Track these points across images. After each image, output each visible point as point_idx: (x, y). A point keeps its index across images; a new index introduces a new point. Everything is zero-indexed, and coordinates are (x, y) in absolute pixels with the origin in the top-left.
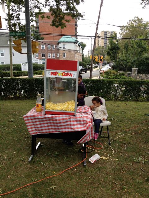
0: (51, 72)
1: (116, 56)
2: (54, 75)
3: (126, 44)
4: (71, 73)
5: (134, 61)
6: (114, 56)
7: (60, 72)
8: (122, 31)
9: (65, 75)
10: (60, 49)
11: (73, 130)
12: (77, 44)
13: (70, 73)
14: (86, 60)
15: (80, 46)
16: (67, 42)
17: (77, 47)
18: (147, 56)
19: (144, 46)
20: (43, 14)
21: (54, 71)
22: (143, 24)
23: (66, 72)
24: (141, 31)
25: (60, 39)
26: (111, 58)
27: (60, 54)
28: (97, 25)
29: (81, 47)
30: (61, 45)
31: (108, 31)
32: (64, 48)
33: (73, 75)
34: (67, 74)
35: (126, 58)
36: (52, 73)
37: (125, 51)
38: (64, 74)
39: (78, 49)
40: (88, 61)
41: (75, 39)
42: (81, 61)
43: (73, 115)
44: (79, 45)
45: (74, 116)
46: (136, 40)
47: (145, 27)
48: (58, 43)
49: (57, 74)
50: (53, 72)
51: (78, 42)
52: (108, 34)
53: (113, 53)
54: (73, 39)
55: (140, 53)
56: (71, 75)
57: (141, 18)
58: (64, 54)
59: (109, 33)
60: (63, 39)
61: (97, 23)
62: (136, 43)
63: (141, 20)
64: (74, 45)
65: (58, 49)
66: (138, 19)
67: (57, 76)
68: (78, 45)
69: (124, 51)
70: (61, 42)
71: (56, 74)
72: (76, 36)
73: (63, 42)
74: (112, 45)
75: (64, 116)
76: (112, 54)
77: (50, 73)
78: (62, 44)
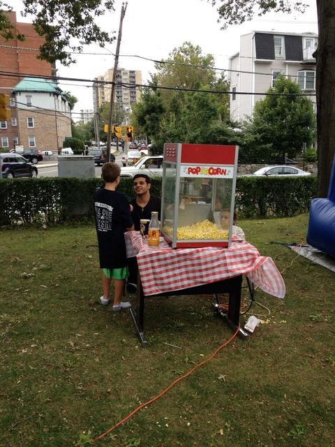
0: (189, 168)
1: (159, 127)
2: (193, 173)
3: (174, 101)
4: (224, 168)
5: (195, 138)
6: (153, 127)
7: (206, 167)
8: (160, 71)
9: (213, 173)
10: (19, 106)
11: (230, 275)
12: (60, 97)
13: (222, 168)
14: (79, 134)
15: (65, 101)
16: (36, 92)
17: (60, 104)
18: (221, 127)
19: (212, 105)
20: (8, 30)
21: (194, 166)
22: (201, 58)
23: (215, 167)
24: (197, 72)
25: (16, 84)
26: (146, 130)
27: (20, 120)
28: (117, 57)
29: (69, 104)
30: (21, 99)
31: (123, 69)
32: (29, 105)
33: (227, 172)
34: (218, 171)
35: (177, 131)
36: (191, 170)
37: (174, 115)
38: (211, 171)
39: (62, 107)
40: (84, 136)
41: (55, 85)
42: (70, 136)
43: (225, 245)
44: (65, 98)
45: (227, 247)
46: (196, 94)
47: (206, 65)
48: (14, 94)
49: (200, 171)
50: (192, 167)
51: (62, 91)
52: (124, 77)
53: (151, 120)
54: (48, 86)
55: (206, 121)
56: (224, 172)
57: (198, 46)
58: (30, 119)
59: (125, 74)
60: (24, 84)
61: (115, 54)
62: (195, 98)
63: (197, 49)
64: (52, 98)
65: (15, 108)
66: (192, 47)
67: (199, 175)
68: (63, 99)
69: (172, 115)
70: (20, 92)
71: (197, 171)
72: (55, 79)
73: (26, 91)
74: (149, 103)
75: (212, 250)
76: (148, 122)
77: (187, 171)
78: (23, 95)
